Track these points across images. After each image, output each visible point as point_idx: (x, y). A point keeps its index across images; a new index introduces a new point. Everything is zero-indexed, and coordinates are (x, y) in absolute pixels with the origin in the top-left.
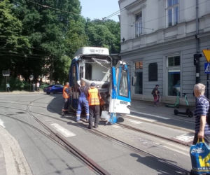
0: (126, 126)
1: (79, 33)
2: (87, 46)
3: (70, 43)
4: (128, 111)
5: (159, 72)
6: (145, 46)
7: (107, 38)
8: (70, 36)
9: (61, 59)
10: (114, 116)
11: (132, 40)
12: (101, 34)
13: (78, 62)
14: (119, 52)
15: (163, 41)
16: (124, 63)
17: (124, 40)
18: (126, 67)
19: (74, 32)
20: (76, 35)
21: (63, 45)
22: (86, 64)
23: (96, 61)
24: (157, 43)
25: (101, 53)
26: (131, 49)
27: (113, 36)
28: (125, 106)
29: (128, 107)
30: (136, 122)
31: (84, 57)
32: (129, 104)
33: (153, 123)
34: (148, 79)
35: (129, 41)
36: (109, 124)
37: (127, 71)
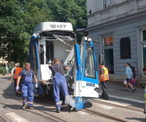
0: (94, 113)
1: (40, 6)
2: (50, 21)
3: (30, 18)
4: (96, 95)
5: (132, 47)
6: (116, 18)
7: (72, 11)
8: (29, 10)
9: (20, 37)
10: (80, 100)
11: (101, 12)
12: (66, 7)
13: (37, 40)
14: (86, 27)
15: (136, 11)
16: (89, 40)
17: (90, 12)
18: (92, 43)
19: (34, 4)
20: (36, 8)
21: (22, 21)
22: (47, 42)
23: (58, 38)
24: (129, 14)
25: (63, 29)
26: (99, 23)
27: (79, 8)
28: (93, 88)
29: (96, 89)
30: (106, 107)
31: (44, 34)
32: (97, 86)
33: (126, 108)
34: (119, 57)
35: (96, 13)
36: (75, 110)
37: (93, 48)
